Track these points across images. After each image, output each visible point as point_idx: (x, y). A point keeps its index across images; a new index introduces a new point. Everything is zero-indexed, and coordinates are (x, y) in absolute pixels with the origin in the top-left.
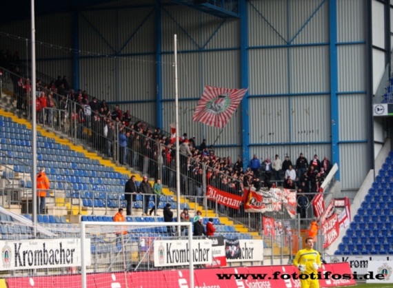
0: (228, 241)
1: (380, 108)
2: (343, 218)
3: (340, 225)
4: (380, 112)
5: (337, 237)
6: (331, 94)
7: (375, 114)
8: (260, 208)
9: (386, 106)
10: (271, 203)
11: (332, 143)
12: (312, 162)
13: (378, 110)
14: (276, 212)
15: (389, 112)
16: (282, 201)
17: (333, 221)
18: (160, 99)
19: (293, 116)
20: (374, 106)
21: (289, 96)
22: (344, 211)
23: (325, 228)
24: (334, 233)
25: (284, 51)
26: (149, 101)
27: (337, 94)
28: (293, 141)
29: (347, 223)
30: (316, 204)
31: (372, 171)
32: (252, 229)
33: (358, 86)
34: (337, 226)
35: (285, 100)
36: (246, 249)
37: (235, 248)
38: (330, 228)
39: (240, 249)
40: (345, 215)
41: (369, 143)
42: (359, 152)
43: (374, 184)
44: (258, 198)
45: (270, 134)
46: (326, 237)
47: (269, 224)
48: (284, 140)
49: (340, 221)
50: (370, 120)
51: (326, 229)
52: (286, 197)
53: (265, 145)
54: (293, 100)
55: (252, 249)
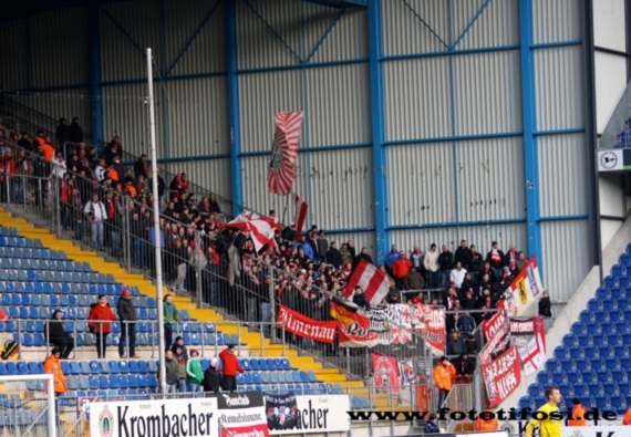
0: (271, 400)
1: (610, 156)
2: (531, 352)
3: (525, 366)
4: (610, 164)
5: (516, 386)
6: (525, 135)
7: (601, 168)
8: (365, 339)
9: (619, 153)
10: (387, 330)
11: (528, 221)
12: (490, 255)
13: (607, 160)
14: (399, 345)
15: (625, 163)
16: (413, 325)
17: (509, 359)
18: (237, 154)
19: (461, 177)
20: (600, 154)
21: (454, 140)
22: (534, 340)
23: (490, 372)
24: (511, 379)
25: (443, 62)
26: (219, 157)
27: (535, 136)
28: (462, 219)
29: (540, 361)
30: (488, 329)
31: (596, 268)
32: (354, 376)
33: (569, 118)
34: (518, 367)
35: (446, 149)
36: (312, 411)
37: (287, 410)
38: (501, 372)
39: (297, 411)
40: (536, 348)
41: (592, 219)
42: (574, 235)
43: (599, 292)
44: (363, 322)
45: (423, 208)
46: (493, 388)
47: (387, 366)
48: (447, 218)
49: (523, 358)
50: (592, 178)
51: (491, 375)
52: (422, 320)
53: (415, 228)
54: (460, 147)
55: (326, 411)
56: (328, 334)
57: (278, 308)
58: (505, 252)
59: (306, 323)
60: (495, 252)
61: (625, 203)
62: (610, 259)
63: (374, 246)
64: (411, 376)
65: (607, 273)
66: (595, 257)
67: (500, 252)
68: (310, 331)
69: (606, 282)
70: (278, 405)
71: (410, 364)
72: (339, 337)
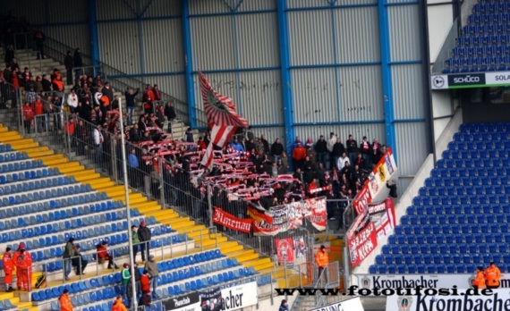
0: (205, 296)
1: (439, 80)
2: (383, 223)
3: (378, 234)
4: (439, 85)
5: (372, 249)
6: (383, 64)
7: (433, 87)
8: (270, 231)
9: (445, 77)
10: (285, 222)
11: (386, 122)
13: (437, 82)
14: (294, 229)
15: (450, 84)
16: (303, 215)
17: (368, 232)
18: (190, 72)
19: (341, 90)
20: (433, 78)
21: (336, 66)
22: (386, 215)
23: (354, 244)
24: (370, 244)
25: (327, 13)
26: (178, 74)
27: (390, 65)
28: (343, 119)
29: (390, 230)
31: (431, 156)
33: (412, 53)
34: (373, 237)
35: (330, 72)
36: (232, 297)
37: (215, 301)
38: (361, 242)
39: (222, 299)
40: (387, 219)
41: (428, 121)
42: (416, 131)
43: (433, 172)
44: (268, 220)
45: (316, 111)
46: (355, 254)
47: (285, 245)
48: (331, 119)
49: (377, 229)
50: (427, 94)
51: (354, 245)
52: (310, 209)
53: (311, 125)
54: (341, 71)
55: (241, 295)
56: (247, 227)
57: (214, 209)
58: (371, 143)
59: (232, 219)
60: (365, 143)
61: (452, 105)
62: (441, 147)
63: (284, 136)
64: (302, 248)
65: (439, 157)
66: (430, 147)
67: (368, 143)
68: (235, 224)
69: (438, 164)
70: (209, 299)
71: (302, 240)
72: (253, 229)
